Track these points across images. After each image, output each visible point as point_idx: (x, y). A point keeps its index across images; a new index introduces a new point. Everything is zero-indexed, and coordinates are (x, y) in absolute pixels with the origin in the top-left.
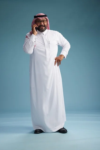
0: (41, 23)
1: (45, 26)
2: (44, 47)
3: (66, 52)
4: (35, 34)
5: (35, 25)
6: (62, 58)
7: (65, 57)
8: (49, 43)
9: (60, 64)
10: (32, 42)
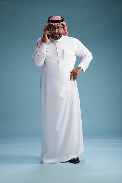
0: (55, 30)
1: (59, 34)
2: (57, 58)
3: (86, 63)
4: (47, 43)
5: (48, 31)
6: (80, 71)
7: (84, 71)
8: (63, 53)
9: (76, 79)
10: (43, 52)
